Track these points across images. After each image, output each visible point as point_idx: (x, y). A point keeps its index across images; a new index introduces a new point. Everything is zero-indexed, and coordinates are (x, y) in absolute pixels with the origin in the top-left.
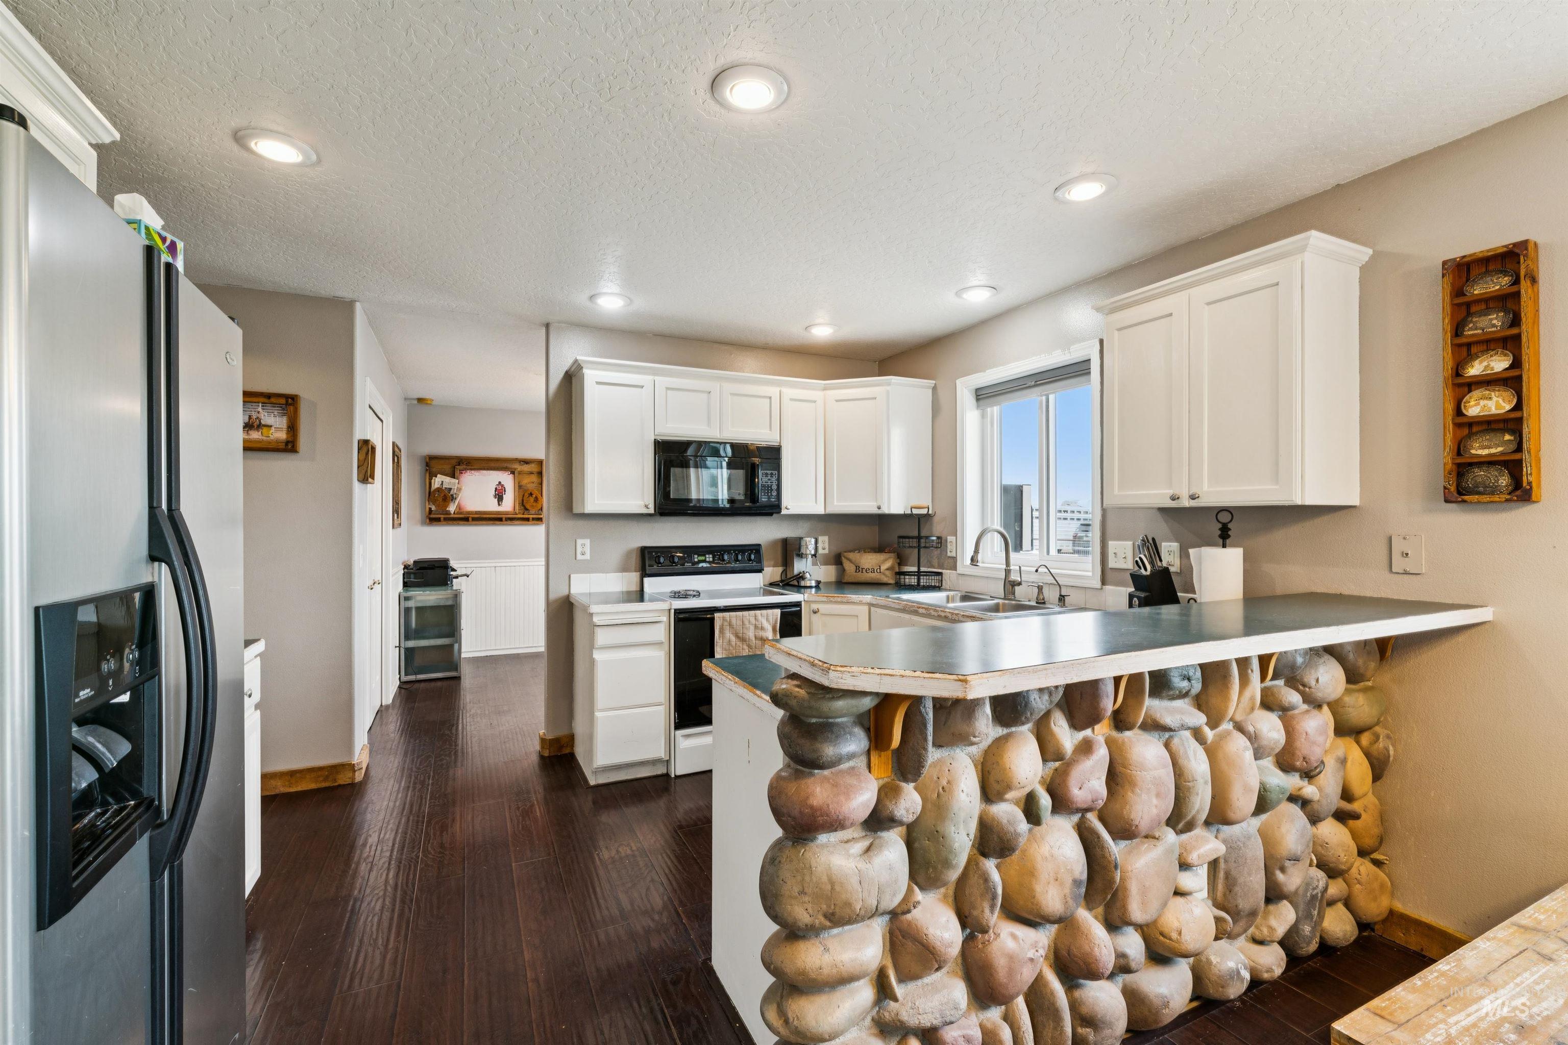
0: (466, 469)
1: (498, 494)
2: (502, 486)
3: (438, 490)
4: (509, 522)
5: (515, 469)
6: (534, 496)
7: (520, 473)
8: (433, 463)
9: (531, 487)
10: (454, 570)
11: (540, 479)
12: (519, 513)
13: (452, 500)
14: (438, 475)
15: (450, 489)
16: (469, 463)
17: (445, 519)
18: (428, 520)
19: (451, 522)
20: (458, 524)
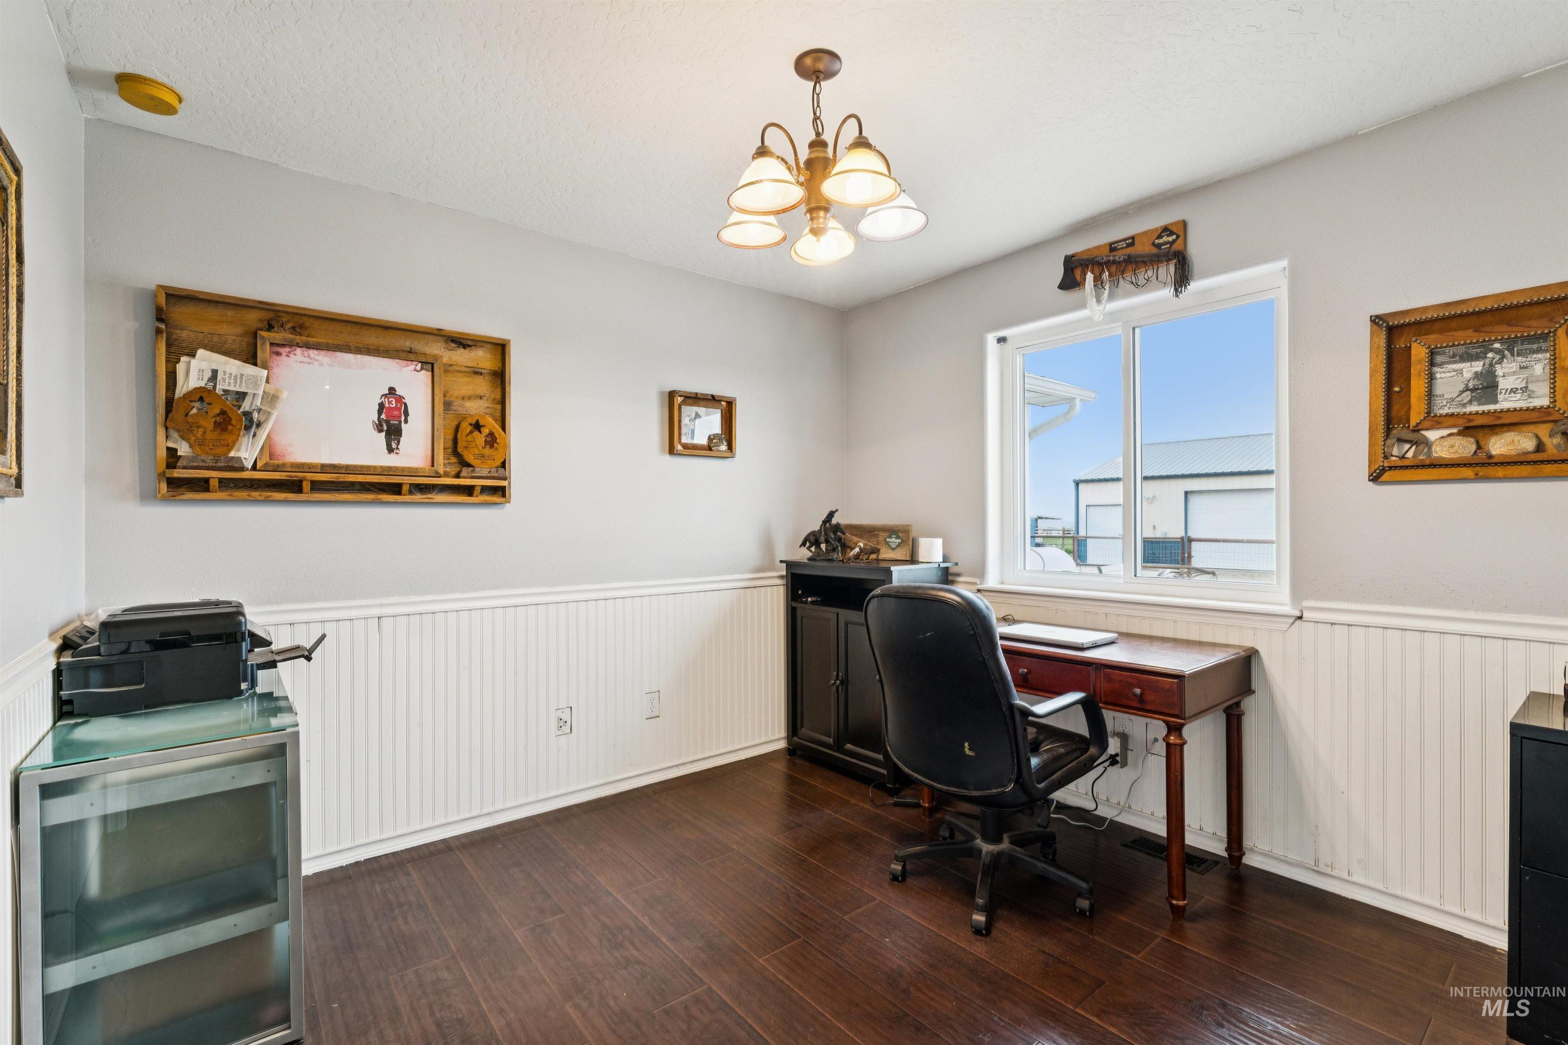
0: (292, 345)
1: (387, 422)
2: (400, 399)
3: (201, 395)
4: (418, 497)
5: (436, 358)
6: (486, 431)
7: (448, 369)
8: (180, 313)
9: (476, 408)
10: (259, 641)
11: (499, 391)
12: (446, 475)
13: (248, 428)
14: (201, 352)
15: (242, 396)
16: (301, 327)
17: (224, 484)
18: (164, 486)
19: (243, 494)
20: (267, 501)
